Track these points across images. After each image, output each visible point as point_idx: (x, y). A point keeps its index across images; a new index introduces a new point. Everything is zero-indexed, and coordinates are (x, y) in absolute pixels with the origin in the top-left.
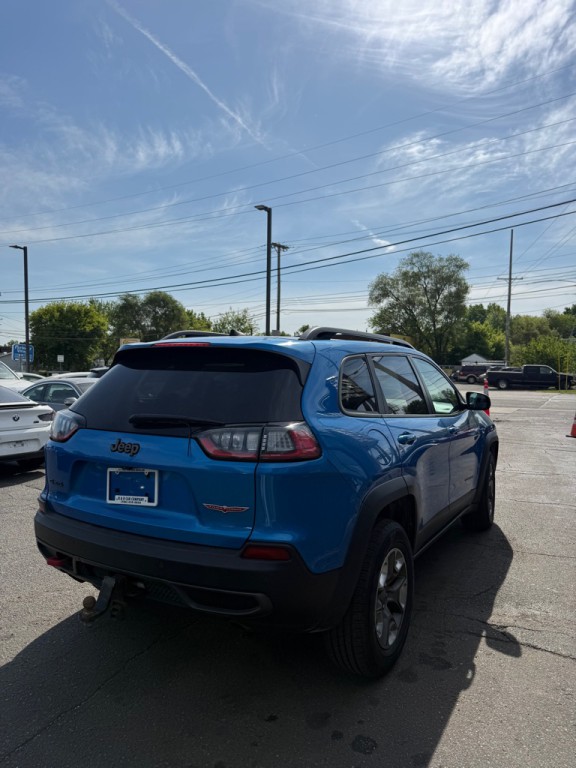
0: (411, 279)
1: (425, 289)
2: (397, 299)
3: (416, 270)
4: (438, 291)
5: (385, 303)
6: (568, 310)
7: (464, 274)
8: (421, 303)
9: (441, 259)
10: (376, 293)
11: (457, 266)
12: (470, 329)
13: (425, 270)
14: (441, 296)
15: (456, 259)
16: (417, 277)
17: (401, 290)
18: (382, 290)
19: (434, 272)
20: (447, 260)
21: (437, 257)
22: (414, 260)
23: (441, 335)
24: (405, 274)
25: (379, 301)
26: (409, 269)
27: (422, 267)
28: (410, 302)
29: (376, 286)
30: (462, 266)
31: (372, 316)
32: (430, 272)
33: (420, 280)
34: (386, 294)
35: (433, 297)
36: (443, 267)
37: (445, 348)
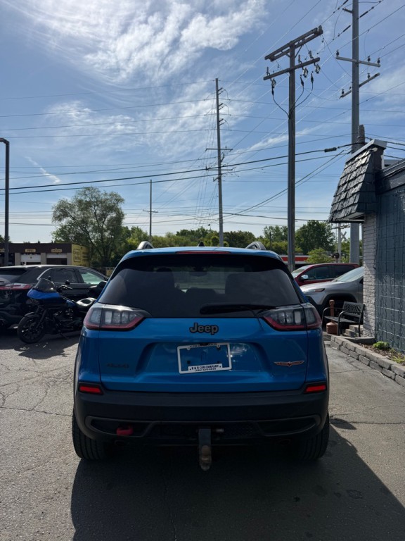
0: (84, 206)
1: (95, 213)
2: (74, 219)
3: (88, 199)
4: (104, 216)
5: (65, 222)
6: (178, 233)
7: (122, 206)
8: (92, 223)
9: (106, 194)
10: (58, 213)
11: (116, 200)
12: (126, 243)
13: (94, 200)
14: (106, 219)
15: (115, 195)
16: (88, 204)
17: (77, 213)
18: (62, 211)
19: (101, 202)
20: (110, 195)
21: (103, 192)
22: (87, 193)
23: (108, 247)
24: (80, 202)
25: (60, 220)
26: (83, 198)
27: (92, 197)
28: (84, 222)
29: (58, 208)
30: (120, 200)
31: (55, 231)
32: (99, 202)
33: (91, 207)
34: (65, 215)
35: (101, 219)
36: (107, 199)
37: (110, 255)
